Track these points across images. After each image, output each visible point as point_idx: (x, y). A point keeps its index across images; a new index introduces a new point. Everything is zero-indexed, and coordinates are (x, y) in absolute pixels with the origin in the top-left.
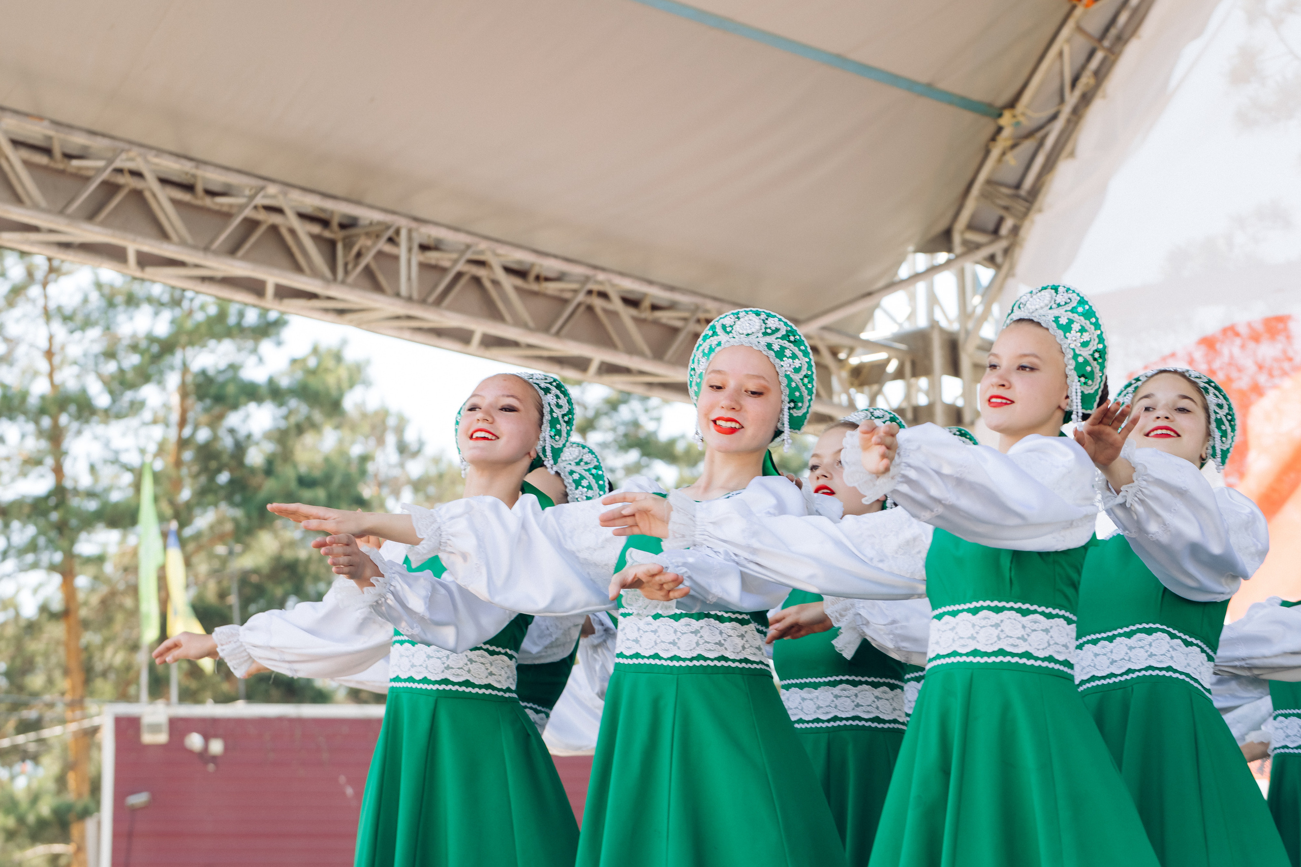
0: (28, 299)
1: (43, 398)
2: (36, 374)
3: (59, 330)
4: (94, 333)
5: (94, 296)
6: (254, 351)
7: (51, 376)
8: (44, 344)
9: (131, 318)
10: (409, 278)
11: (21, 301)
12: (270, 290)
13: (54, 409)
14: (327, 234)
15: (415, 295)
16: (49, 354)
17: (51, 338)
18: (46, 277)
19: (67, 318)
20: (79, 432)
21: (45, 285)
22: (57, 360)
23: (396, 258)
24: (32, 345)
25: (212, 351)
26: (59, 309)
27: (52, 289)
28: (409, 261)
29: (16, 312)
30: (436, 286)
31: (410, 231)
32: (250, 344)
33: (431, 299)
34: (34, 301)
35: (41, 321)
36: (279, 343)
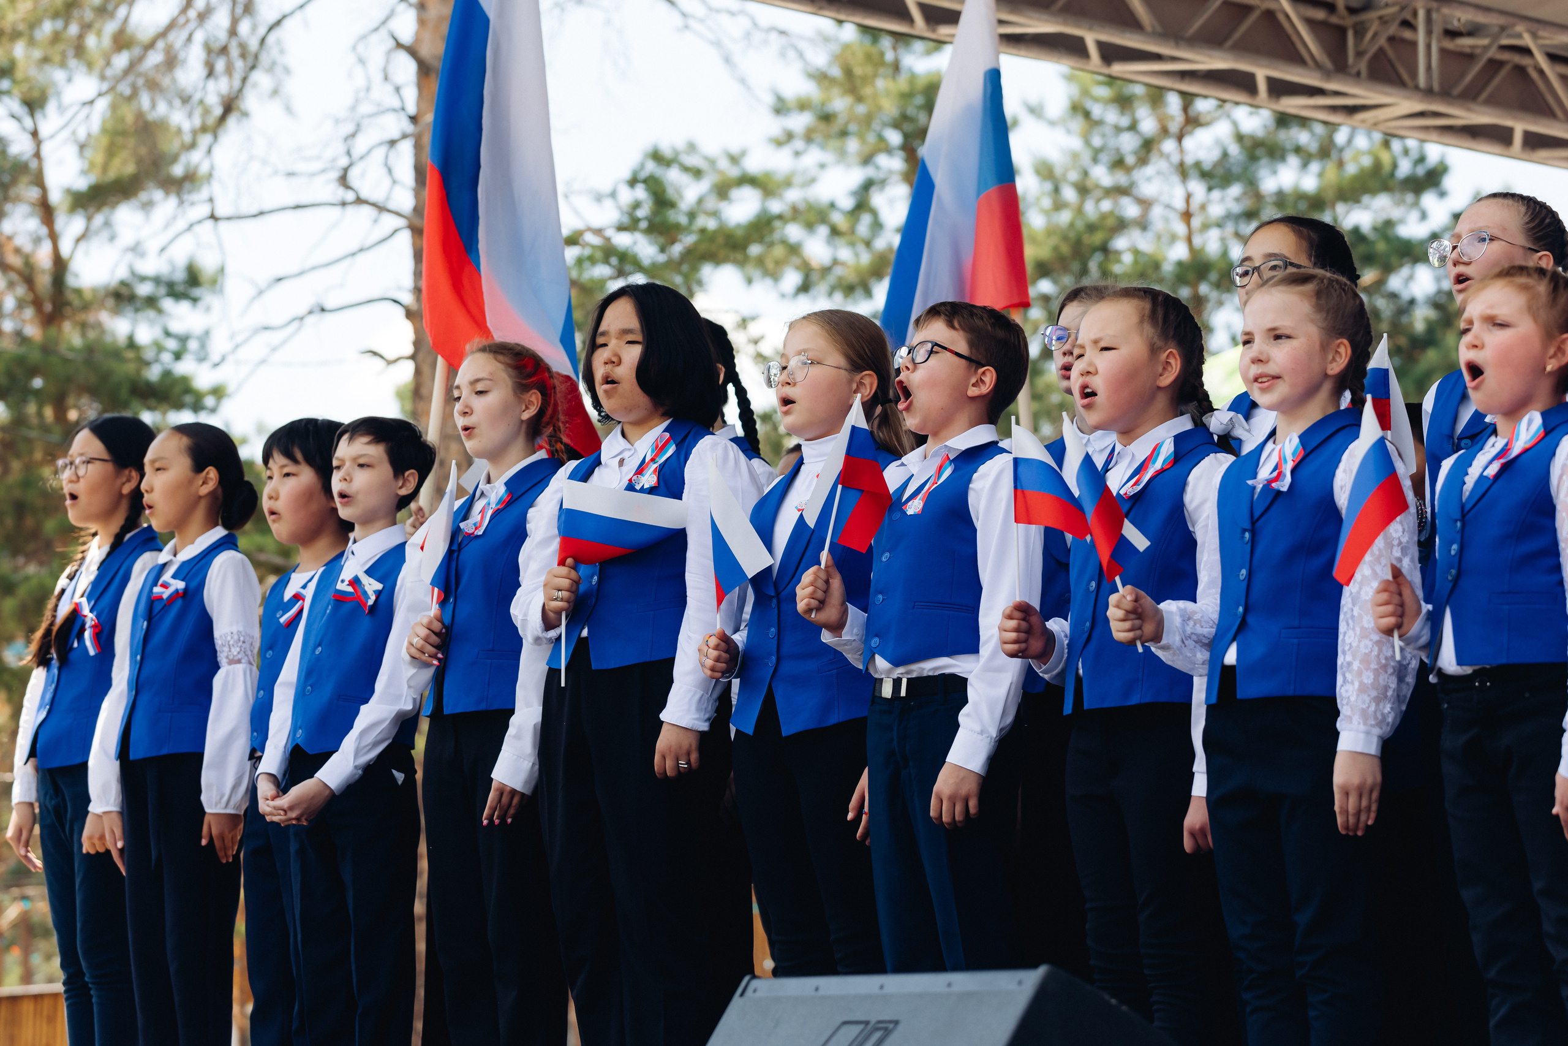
0: (1162, 154)
1: (1180, 264)
2: (1173, 238)
3: (1197, 188)
4: (1235, 190)
5: (1234, 150)
6: (1416, 204)
7: (1189, 240)
8: (1179, 204)
9: (1275, 172)
10: (1429, 68)
11: (1154, 157)
12: (1262, 86)
13: (1191, 276)
14: (1334, 20)
15: (1436, 87)
16: (1187, 216)
17: (1188, 197)
18: (1181, 130)
19: (1205, 175)
20: (1220, 304)
21: (1180, 138)
22: (1196, 222)
23: (1414, 44)
24: (1168, 206)
25: (1367, 208)
26: (1198, 165)
27: (1189, 142)
28: (1428, 47)
29: (1149, 170)
30: (1462, 75)
31: (1429, 13)
32: (1410, 197)
33: (1456, 91)
34: (1167, 157)
35: (1176, 179)
36: (1442, 194)
